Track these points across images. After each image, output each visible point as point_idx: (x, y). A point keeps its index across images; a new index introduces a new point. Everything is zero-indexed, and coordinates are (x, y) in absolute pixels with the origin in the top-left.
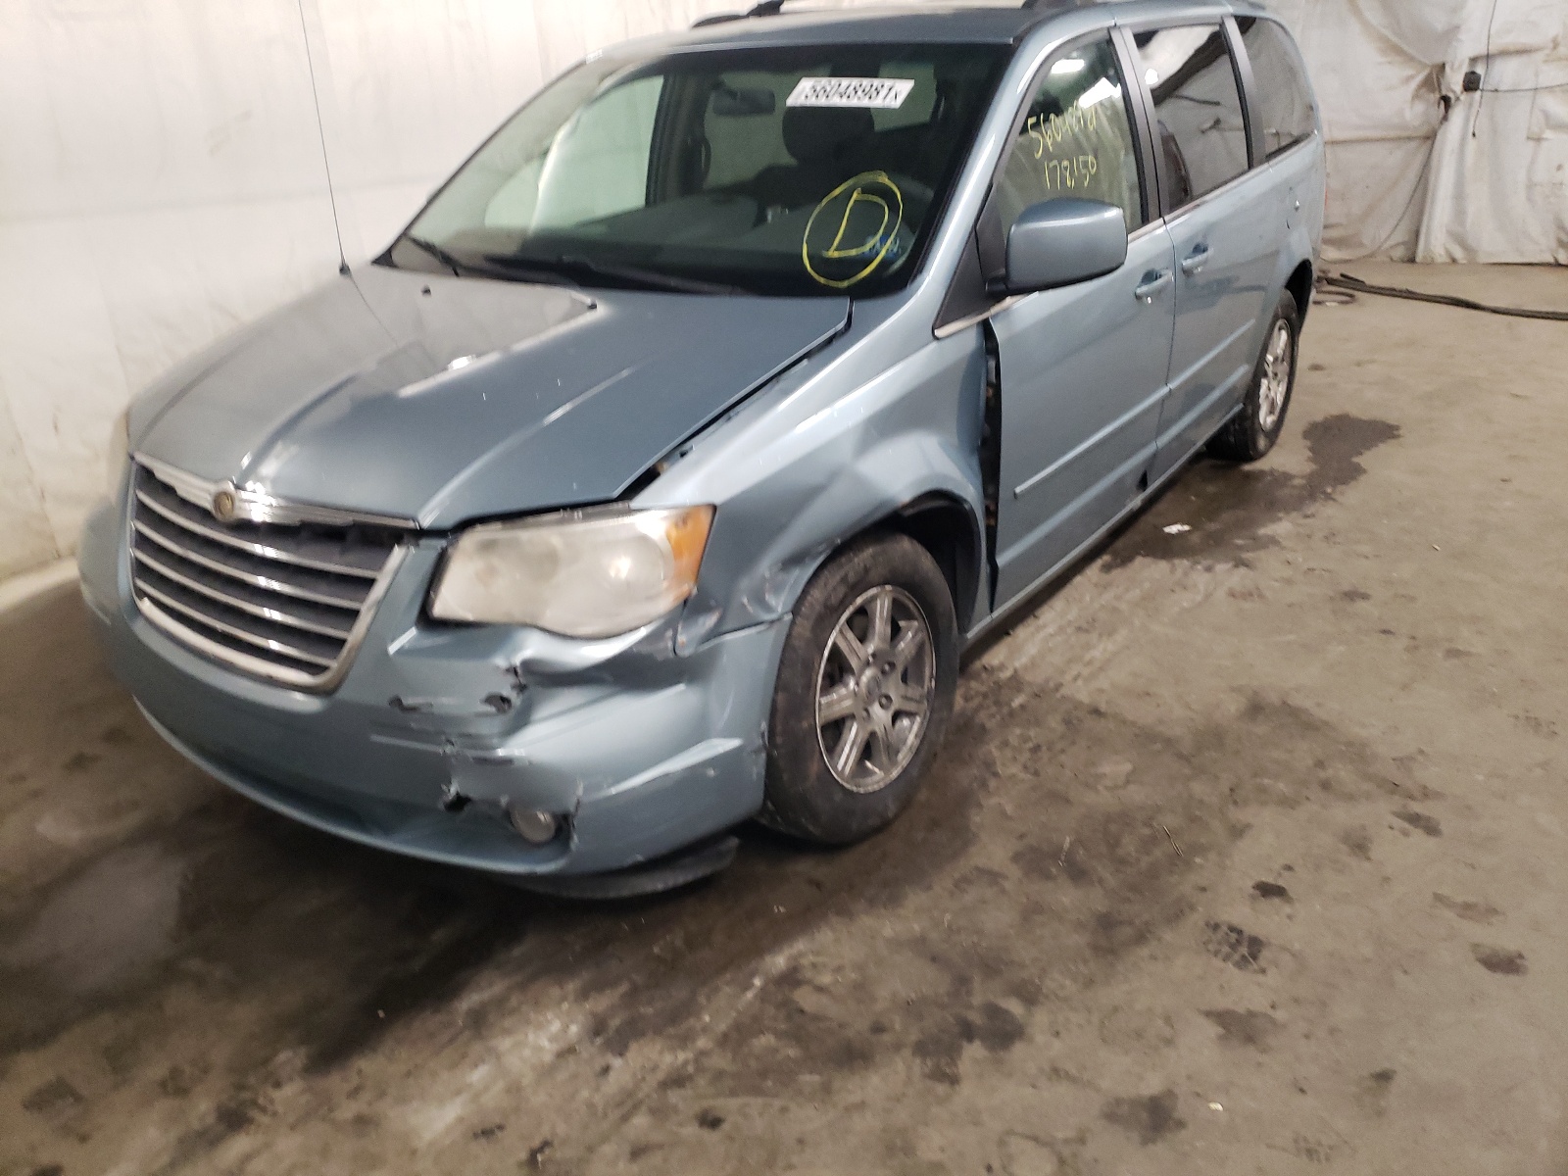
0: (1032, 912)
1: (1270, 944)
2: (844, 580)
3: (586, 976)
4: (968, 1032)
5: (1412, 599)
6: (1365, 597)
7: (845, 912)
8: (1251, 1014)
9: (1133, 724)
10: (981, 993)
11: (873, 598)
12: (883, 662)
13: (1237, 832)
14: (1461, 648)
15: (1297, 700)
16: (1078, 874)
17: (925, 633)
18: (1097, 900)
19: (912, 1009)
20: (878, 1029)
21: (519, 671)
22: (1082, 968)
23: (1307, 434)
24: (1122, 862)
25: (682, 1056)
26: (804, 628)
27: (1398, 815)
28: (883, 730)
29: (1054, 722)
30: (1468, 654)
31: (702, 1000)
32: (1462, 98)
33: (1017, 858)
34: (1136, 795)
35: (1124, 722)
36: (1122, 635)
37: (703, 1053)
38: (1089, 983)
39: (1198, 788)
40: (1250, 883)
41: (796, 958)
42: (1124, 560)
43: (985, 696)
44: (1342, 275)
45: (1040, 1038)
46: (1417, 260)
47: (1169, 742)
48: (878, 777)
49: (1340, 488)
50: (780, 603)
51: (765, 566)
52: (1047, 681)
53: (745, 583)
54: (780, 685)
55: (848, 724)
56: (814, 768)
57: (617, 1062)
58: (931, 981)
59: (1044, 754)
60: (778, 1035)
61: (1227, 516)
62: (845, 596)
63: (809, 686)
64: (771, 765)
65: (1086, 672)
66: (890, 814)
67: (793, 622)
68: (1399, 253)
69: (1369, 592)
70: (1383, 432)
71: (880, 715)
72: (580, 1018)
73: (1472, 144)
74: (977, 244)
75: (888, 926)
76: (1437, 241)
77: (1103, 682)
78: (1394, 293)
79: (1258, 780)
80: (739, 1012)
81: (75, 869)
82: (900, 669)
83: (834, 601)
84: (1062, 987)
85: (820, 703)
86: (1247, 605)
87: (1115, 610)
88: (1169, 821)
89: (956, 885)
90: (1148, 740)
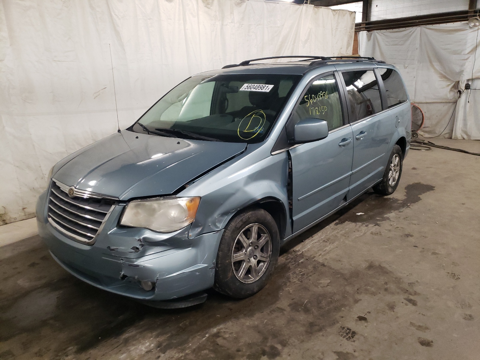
0: (291, 320)
1: (358, 334)
2: (242, 220)
3: (159, 331)
4: (264, 353)
5: (426, 237)
6: (412, 236)
7: (237, 318)
8: (348, 353)
9: (333, 269)
10: (271, 342)
11: (252, 227)
12: (255, 245)
13: (356, 301)
14: (437, 252)
15: (383, 265)
16: (307, 311)
17: (269, 238)
18: (310, 318)
19: (249, 345)
20: (238, 351)
21: (142, 240)
22: (301, 337)
23: (406, 188)
24: (320, 308)
25: (181, 355)
26: (228, 233)
27: (405, 299)
28: (254, 265)
29: (310, 267)
30: (438, 254)
31: (190, 339)
32: (465, 91)
33: (290, 305)
34: (329, 289)
35: (331, 268)
36: (336, 244)
37: (187, 354)
38: (303, 341)
39: (348, 288)
40: (357, 316)
41: (220, 329)
42: (342, 222)
43: (292, 259)
44: (428, 142)
45: (284, 356)
46: (452, 138)
47: (342, 275)
48: (252, 279)
49: (412, 204)
50: (221, 226)
51: (216, 215)
52: (311, 255)
53: (210, 220)
54: (220, 249)
55: (243, 263)
56: (230, 274)
57: (163, 355)
58: (257, 338)
59: (305, 276)
60: (210, 350)
61: (376, 211)
62: (242, 225)
63: (229, 250)
64: (216, 272)
65: (323, 254)
66: (255, 291)
67: (225, 232)
68: (447, 136)
69: (413, 235)
70: (430, 188)
71: (253, 261)
72: (155, 342)
73: (468, 105)
74: (286, 130)
75: (248, 322)
76: (458, 133)
77: (327, 257)
78: (443, 147)
79: (366, 287)
80: (200, 343)
81: (26, 294)
82: (260, 248)
83: (238, 226)
84: (294, 342)
85: (233, 256)
86: (376, 237)
87: (336, 236)
88: (337, 297)
89: (270, 312)
90: (337, 274)
